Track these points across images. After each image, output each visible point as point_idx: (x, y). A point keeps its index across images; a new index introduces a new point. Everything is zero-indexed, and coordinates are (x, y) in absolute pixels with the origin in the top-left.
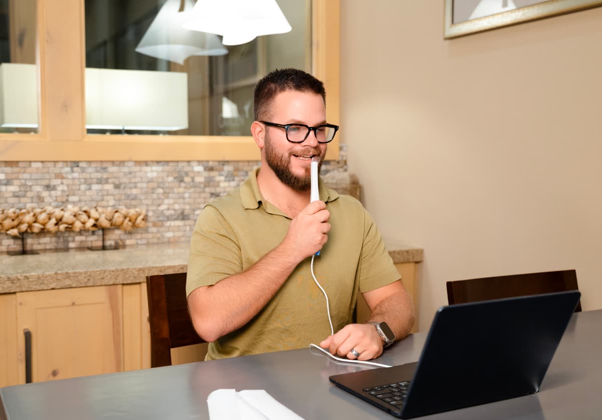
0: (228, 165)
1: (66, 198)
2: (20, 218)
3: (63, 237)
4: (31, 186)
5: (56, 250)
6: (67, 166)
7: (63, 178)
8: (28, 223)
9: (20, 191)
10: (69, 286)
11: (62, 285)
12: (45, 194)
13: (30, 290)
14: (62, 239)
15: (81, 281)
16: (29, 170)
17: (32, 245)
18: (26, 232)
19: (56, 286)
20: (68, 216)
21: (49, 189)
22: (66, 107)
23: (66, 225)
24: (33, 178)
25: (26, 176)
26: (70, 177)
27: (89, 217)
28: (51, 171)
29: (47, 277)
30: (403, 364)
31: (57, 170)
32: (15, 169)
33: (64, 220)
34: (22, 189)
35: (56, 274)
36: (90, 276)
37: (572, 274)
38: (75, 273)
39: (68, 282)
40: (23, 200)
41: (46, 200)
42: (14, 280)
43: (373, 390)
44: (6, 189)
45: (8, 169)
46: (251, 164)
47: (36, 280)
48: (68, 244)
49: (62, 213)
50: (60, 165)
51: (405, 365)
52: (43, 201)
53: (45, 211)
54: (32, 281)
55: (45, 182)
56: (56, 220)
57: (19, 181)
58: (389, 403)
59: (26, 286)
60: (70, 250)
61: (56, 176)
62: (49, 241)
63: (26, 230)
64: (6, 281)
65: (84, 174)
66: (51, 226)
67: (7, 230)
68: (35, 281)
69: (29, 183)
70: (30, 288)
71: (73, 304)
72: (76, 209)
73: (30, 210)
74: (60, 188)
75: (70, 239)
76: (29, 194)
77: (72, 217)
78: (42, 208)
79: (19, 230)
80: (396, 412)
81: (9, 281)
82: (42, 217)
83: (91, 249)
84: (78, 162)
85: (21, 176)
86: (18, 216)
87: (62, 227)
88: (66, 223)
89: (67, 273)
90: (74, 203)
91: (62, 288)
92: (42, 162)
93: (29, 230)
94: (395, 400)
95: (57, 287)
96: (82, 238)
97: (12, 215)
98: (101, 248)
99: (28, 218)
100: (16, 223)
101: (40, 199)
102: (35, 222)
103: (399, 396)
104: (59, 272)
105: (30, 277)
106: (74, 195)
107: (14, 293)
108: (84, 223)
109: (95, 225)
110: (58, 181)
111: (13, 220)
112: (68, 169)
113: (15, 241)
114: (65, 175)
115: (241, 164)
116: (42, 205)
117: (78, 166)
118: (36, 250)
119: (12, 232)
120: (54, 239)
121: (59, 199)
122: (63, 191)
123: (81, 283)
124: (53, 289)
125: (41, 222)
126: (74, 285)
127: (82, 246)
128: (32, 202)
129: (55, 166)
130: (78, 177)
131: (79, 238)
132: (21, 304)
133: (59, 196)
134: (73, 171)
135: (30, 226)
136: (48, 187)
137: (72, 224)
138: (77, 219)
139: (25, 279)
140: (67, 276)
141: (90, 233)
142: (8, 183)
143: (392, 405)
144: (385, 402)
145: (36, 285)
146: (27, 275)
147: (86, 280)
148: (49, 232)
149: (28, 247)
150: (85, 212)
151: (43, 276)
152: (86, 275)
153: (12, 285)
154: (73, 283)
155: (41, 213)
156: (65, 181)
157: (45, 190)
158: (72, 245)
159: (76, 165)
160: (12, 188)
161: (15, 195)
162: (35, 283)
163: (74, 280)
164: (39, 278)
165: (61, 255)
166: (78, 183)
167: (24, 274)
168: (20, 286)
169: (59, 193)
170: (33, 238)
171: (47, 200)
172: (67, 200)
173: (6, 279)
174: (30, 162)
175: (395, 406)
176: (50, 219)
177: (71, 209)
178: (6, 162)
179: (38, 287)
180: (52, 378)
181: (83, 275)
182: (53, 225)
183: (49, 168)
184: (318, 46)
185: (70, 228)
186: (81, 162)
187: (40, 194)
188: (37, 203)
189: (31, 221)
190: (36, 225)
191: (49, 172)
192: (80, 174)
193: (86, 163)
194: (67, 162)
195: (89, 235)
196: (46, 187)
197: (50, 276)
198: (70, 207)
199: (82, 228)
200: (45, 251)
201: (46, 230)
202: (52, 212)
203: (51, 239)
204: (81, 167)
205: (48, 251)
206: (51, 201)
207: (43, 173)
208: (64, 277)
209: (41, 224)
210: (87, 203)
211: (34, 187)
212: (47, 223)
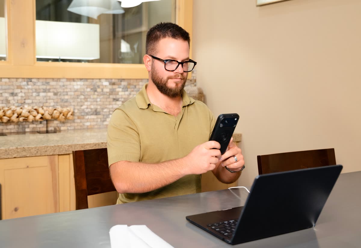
0: (124, 81)
3: (22, 125)
4: (1, 93)
5: (18, 133)
6: (24, 81)
10: (25, 156)
11: (20, 155)
12: (10, 98)
14: (21, 126)
15: (33, 153)
16: (1, 83)
17: (2, 130)
19: (17, 156)
20: (25, 112)
22: (23, 44)
23: (23, 118)
24: (3, 88)
26: (26, 88)
27: (38, 113)
28: (14, 84)
29: (11, 150)
31: (18, 84)
33: (22, 114)
35: (17, 148)
36: (38, 150)
37: (332, 151)
38: (29, 148)
39: (24, 154)
41: (11, 102)
43: (213, 225)
46: (138, 81)
47: (4, 152)
48: (25, 129)
49: (21, 110)
50: (20, 80)
52: (9, 103)
53: (10, 109)
54: (1, 153)
55: (11, 91)
56: (18, 114)
58: (223, 234)
60: (27, 133)
61: (17, 87)
62: (13, 128)
65: (35, 86)
66: (14, 118)
68: (3, 153)
70: (1, 157)
71: (28, 167)
72: (30, 108)
73: (1, 108)
74: (20, 95)
75: (26, 126)
76: (1, 98)
77: (27, 113)
78: (9, 107)
82: (9, 113)
83: (39, 132)
84: (31, 79)
87: (21, 119)
90: (29, 104)
91: (21, 157)
92: (9, 78)
93: (0, 121)
94: (227, 232)
96: (34, 126)
98: (46, 132)
99: (0, 113)
101: (8, 102)
102: (4, 116)
103: (230, 229)
104: (19, 147)
105: (0, 150)
106: (29, 99)
108: (35, 117)
109: (41, 118)
110: (19, 91)
112: (25, 83)
114: (23, 87)
115: (132, 81)
116: (9, 105)
117: (31, 81)
118: (5, 133)
120: (16, 126)
121: (19, 102)
122: (22, 97)
123: (33, 154)
124: (15, 158)
126: (28, 156)
127: (34, 131)
128: (2, 103)
129: (17, 81)
130: (31, 88)
131: (32, 126)
133: (19, 100)
134: (28, 85)
135: (1, 118)
136: (12, 94)
137: (27, 117)
138: (31, 114)
140: (24, 149)
141: (39, 123)
143: (225, 235)
144: (221, 233)
145: (4, 155)
147: (36, 152)
148: (13, 122)
150: (36, 109)
151: (8, 150)
152: (35, 149)
154: (27, 154)
155: (8, 110)
156: (23, 91)
157: (10, 96)
158: (27, 130)
162: (4, 154)
163: (28, 152)
164: (6, 151)
165: (21, 136)
166: (31, 92)
169: (19, 98)
170: (3, 125)
172: (24, 102)
174: (1, 78)
176: (13, 114)
177: (27, 108)
179: (5, 157)
180: (14, 212)
181: (34, 149)
182: (16, 118)
183: (13, 82)
184: (179, 9)
185: (26, 120)
186: (33, 78)
187: (7, 98)
188: (5, 104)
189: (2, 116)
190: (5, 118)
191: (13, 85)
192: (33, 86)
193: (36, 79)
194: (24, 78)
195: (38, 124)
196: (11, 95)
197: (13, 150)
198: (26, 106)
199: (34, 120)
200: (11, 133)
201: (11, 121)
202: (15, 109)
203: (14, 126)
204: (33, 82)
205: (13, 134)
206: (14, 102)
207: (9, 85)
208: (22, 150)
209: (8, 117)
210: (37, 104)
211: (3, 94)
212: (11, 116)
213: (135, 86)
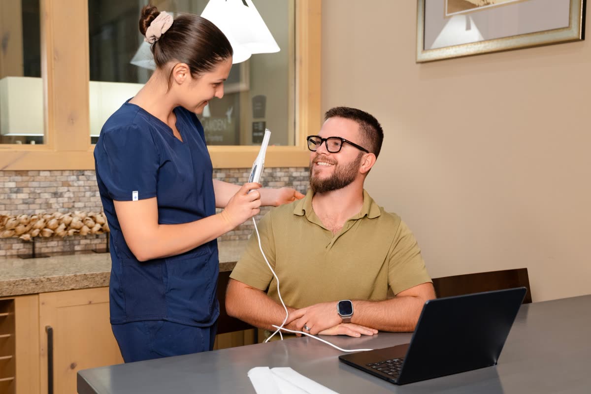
0: (220, 172)
1: (72, 204)
2: (32, 223)
3: (69, 241)
4: (39, 194)
5: (63, 253)
6: (73, 175)
7: (69, 186)
8: (39, 229)
9: (29, 198)
10: (87, 287)
11: (81, 286)
12: (53, 201)
13: (52, 291)
14: (68, 243)
15: (98, 282)
16: (38, 178)
17: (40, 248)
18: (38, 236)
19: (75, 286)
20: (76, 222)
21: (57, 196)
22: (72, 119)
23: (75, 230)
24: (42, 186)
25: (35, 184)
26: (76, 184)
27: (95, 222)
28: (58, 180)
29: (67, 279)
30: (393, 346)
31: (64, 179)
32: (25, 178)
33: (73, 225)
34: (31, 196)
35: (76, 276)
36: (105, 277)
37: (524, 271)
38: (92, 275)
39: (86, 283)
40: (32, 206)
41: (53, 206)
42: (38, 282)
43: (374, 365)
44: (17, 197)
45: (19, 178)
46: (241, 171)
47: (57, 281)
48: (74, 247)
49: (71, 218)
50: (67, 173)
51: (395, 346)
52: (51, 208)
53: (54, 217)
54: (53, 283)
55: (53, 190)
56: (66, 225)
57: (28, 189)
58: (387, 373)
59: (49, 287)
60: (76, 253)
61: (62, 184)
62: (56, 245)
63: (38, 235)
64: (31, 283)
65: (89, 182)
66: (60, 230)
67: (20, 235)
68: (56, 283)
69: (38, 191)
70: (52, 289)
71: (90, 303)
72: (83, 215)
73: (41, 216)
74: (67, 195)
75: (76, 242)
76: (38, 201)
77: (80, 222)
78: (51, 214)
79: (31, 234)
80: (393, 380)
81: (33, 283)
82: (53, 223)
83: (96, 251)
84: (84, 171)
85: (30, 184)
86: (29, 223)
87: (71, 232)
88: (74, 228)
89: (85, 275)
90: (79, 209)
91: (81, 289)
92: (50, 171)
93: (41, 236)
94: (391, 372)
95: (75, 288)
96: (88, 241)
97: (25, 221)
98: (105, 251)
99: (40, 224)
100: (28, 228)
101: (48, 206)
102: (45, 227)
103: (394, 369)
104: (78, 274)
105: (52, 279)
106: (80, 201)
107: (38, 294)
108: (91, 228)
109: (101, 230)
110: (66, 189)
111: (25, 226)
112: (74, 177)
113: (24, 245)
114: (71, 183)
115: (232, 172)
116: (51, 211)
117: (83, 175)
118: (44, 253)
119: (25, 237)
120: (61, 243)
121: (66, 205)
122: (69, 198)
123: (98, 284)
124: (72, 289)
125: (52, 227)
126: (91, 286)
127: (86, 249)
128: (40, 209)
129: (62, 175)
130: (83, 185)
131: (83, 242)
132: (43, 304)
133: (66, 203)
134: (78, 180)
135: (41, 231)
136: (56, 195)
137: (80, 229)
138: (85, 225)
139: (47, 281)
140: (85, 277)
141: (95, 237)
142: (18, 190)
143: (390, 375)
144: (384, 373)
145: (57, 286)
146: (50, 277)
147: (102, 281)
148: (58, 236)
149: (37, 251)
150: (91, 217)
151: (64, 278)
152: (102, 277)
153: (36, 286)
154: (90, 284)
155: (51, 219)
156: (71, 189)
157: (52, 198)
158: (77, 248)
159: (82, 173)
160: (21, 196)
161: (25, 202)
162: (56, 284)
163: (91, 281)
164: (60, 280)
165: (68, 258)
166: (83, 190)
167: (47, 277)
168: (43, 287)
169: (66, 200)
170: (41, 242)
171: (55, 206)
172: (73, 207)
173: (30, 280)
174: (39, 171)
175: (392, 376)
176: (59, 224)
177: (79, 214)
178: (16, 171)
179: (59, 289)
180: (70, 370)
181: (99, 277)
182: (63, 230)
183: (56, 176)
184: (301, 62)
185: (78, 233)
186: (86, 170)
187: (48, 200)
188: (45, 209)
189: (43, 227)
190: (47, 230)
191: (56, 181)
192: (86, 182)
193: (90, 171)
194: (73, 170)
195: (93, 239)
196: (53, 195)
197: (70, 278)
198: (77, 213)
199: (90, 233)
200: (53, 253)
201: (56, 235)
202: (61, 218)
203: (58, 243)
204: (86, 175)
205: (56, 254)
206: (58, 207)
207: (51, 181)
208: (82, 278)
209: (52, 229)
210: (92, 208)
211: (42, 194)
212: (57, 228)
213: (237, 179)
